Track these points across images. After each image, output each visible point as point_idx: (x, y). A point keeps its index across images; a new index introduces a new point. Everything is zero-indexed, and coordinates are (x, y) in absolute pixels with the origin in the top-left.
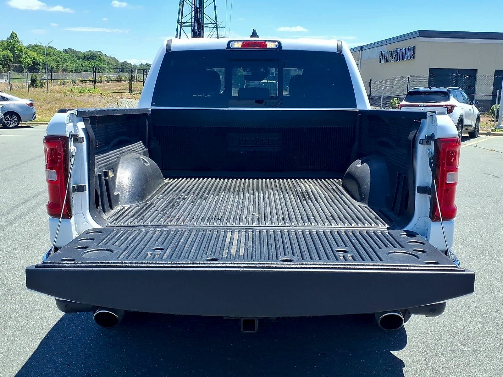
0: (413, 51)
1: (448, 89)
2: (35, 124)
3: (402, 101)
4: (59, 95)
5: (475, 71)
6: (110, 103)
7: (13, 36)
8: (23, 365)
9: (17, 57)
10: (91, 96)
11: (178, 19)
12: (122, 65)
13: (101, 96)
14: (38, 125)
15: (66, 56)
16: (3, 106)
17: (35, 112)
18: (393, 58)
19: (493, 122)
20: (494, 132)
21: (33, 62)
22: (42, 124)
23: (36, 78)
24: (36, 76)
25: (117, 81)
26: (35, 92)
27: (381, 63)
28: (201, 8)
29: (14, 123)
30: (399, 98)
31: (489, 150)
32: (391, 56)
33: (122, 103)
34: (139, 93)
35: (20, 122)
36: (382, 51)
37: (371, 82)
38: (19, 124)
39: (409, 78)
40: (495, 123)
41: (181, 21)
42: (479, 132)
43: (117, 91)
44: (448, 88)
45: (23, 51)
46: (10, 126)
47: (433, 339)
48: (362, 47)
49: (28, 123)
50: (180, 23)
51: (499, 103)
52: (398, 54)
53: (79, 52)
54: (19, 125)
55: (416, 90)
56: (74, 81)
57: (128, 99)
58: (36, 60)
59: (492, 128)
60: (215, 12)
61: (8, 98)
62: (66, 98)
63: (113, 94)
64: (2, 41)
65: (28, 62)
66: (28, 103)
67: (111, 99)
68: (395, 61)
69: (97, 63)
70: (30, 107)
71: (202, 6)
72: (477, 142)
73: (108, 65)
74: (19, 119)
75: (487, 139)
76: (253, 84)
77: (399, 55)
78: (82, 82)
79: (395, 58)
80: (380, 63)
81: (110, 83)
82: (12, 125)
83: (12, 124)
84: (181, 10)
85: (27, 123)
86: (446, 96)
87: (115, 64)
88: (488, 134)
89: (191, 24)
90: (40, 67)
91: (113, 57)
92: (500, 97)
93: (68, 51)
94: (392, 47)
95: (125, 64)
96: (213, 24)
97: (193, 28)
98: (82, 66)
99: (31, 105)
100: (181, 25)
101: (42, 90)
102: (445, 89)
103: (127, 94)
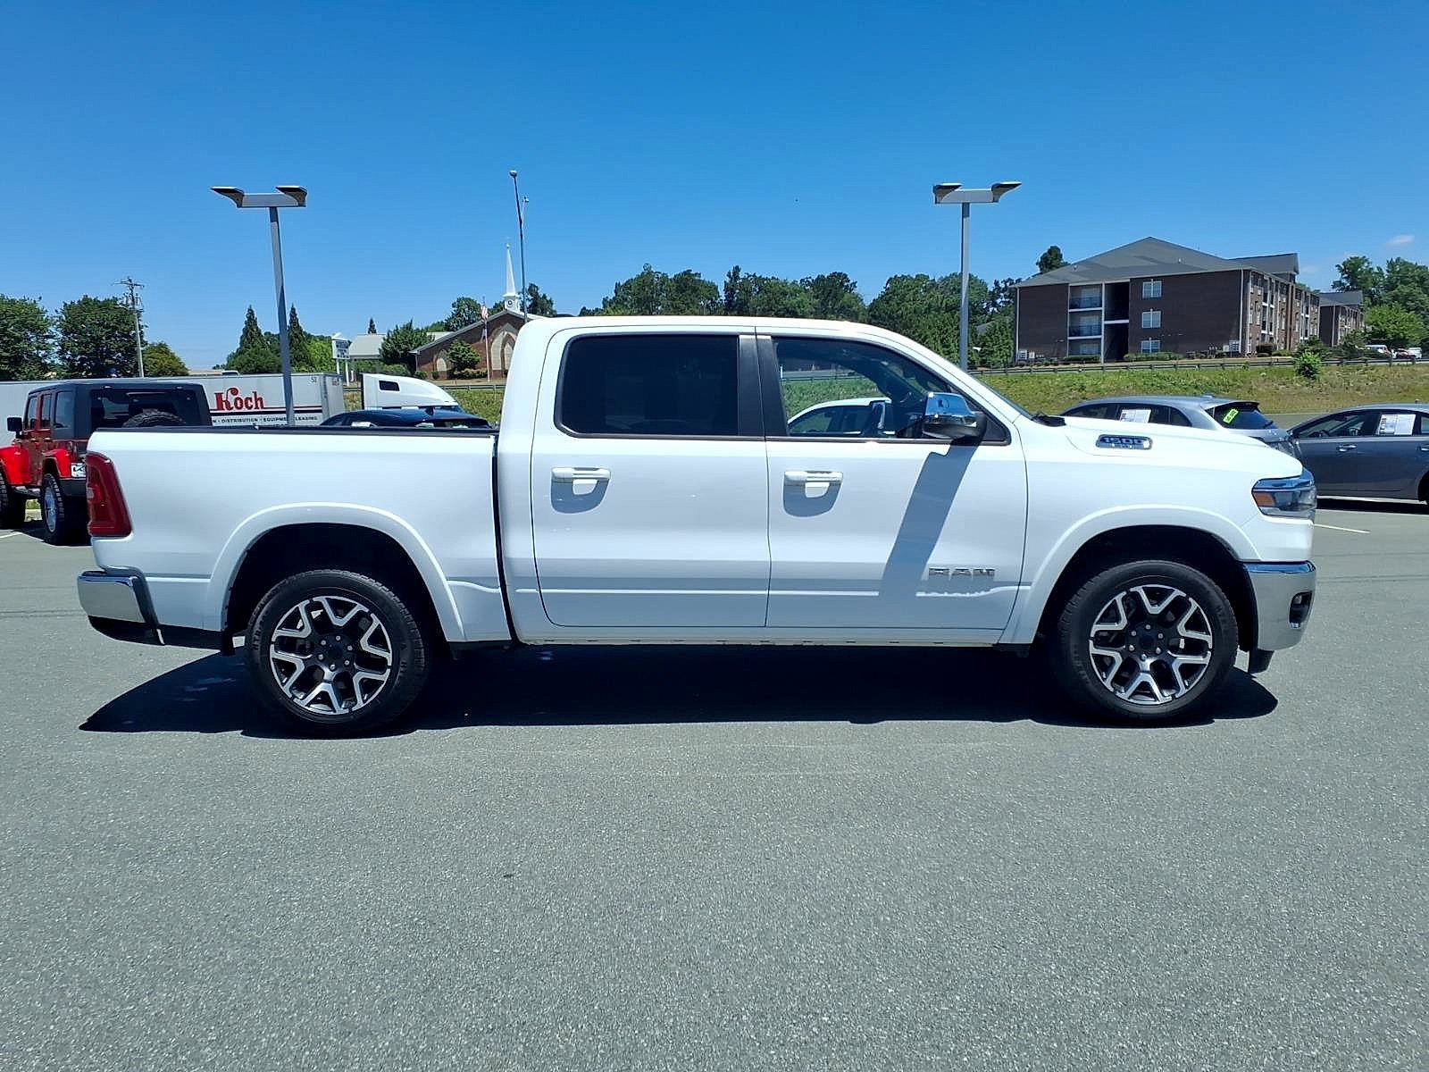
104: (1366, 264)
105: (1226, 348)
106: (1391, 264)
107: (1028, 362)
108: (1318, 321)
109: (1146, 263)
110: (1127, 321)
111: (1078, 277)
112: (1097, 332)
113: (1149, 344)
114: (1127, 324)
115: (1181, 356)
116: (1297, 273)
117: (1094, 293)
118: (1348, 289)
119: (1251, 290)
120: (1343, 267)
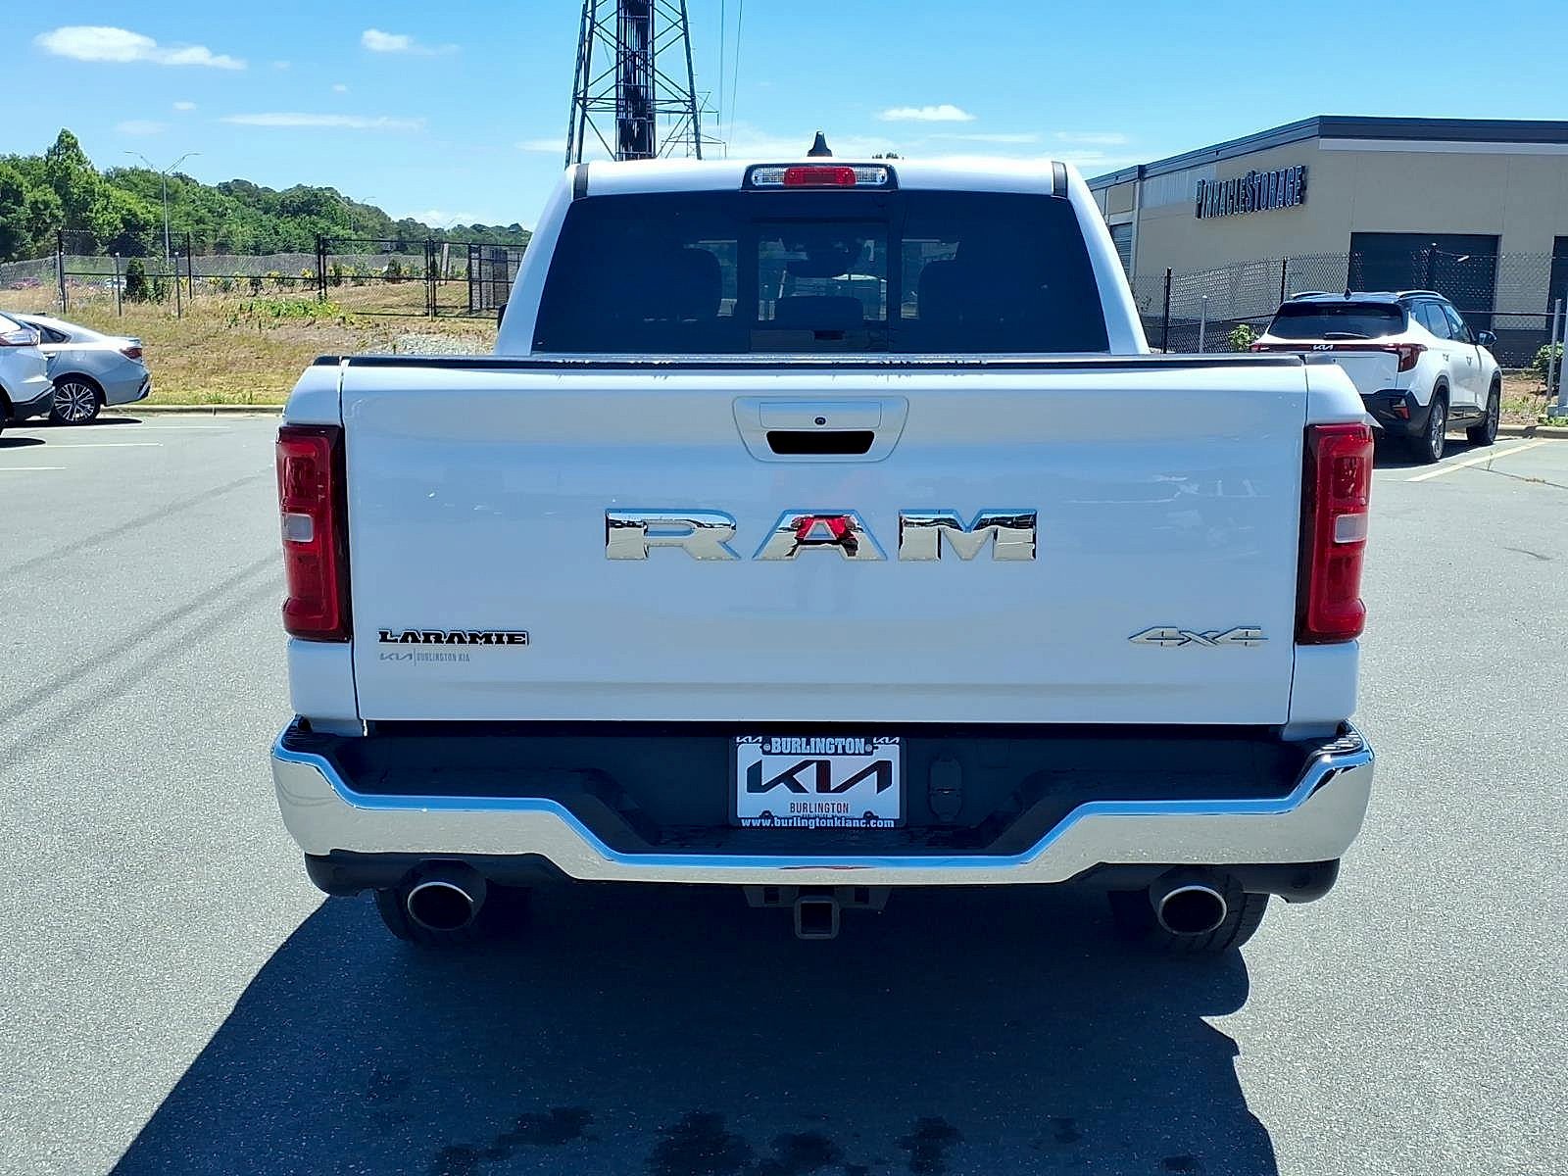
0: (1300, 178)
1: (1401, 296)
2: (146, 410)
3: (1261, 334)
4: (212, 323)
5: (1494, 240)
6: (370, 347)
7: (66, 143)
8: (201, 1050)
9: (77, 207)
10: (313, 327)
11: (576, 88)
12: (400, 231)
13: (342, 325)
14: (156, 414)
15: (227, 205)
16: (49, 358)
17: (147, 376)
18: (1238, 204)
19: (1545, 397)
20: (1546, 425)
21: (126, 223)
22: (168, 410)
23: (142, 272)
24: (141, 266)
25: (388, 279)
26: (139, 314)
27: (1202, 217)
28: (646, 53)
29: (83, 408)
30: (1258, 326)
31: (1527, 480)
32: (1232, 197)
33: (408, 347)
34: (457, 317)
35: (102, 406)
36: (1204, 181)
37: (1169, 278)
38: (97, 411)
39: (1285, 262)
40: (1549, 399)
41: (585, 95)
42: (1500, 426)
43: (391, 311)
44: (1400, 294)
45: (97, 189)
46: (71, 417)
47: (1321, 987)
48: (1142, 169)
49: (125, 410)
50: (581, 100)
51: (1561, 339)
52: (1254, 190)
53: (267, 189)
54: (99, 416)
55: (1304, 300)
56: (256, 282)
57: (424, 336)
58: (135, 215)
59: (1542, 416)
60: (690, 64)
61: (66, 333)
62: (234, 332)
63: (378, 319)
64: (32, 158)
65: (109, 224)
66: (125, 349)
67: (374, 333)
68: (1245, 211)
69: (323, 223)
70: (134, 361)
71: (650, 46)
72: (1488, 458)
73: (356, 230)
74: (100, 398)
75: (1524, 448)
76: (810, 286)
77: (1257, 193)
78: (282, 283)
79: (1244, 203)
80: (1199, 217)
81: (367, 284)
82: (78, 416)
83: (78, 411)
84: (584, 61)
85: (122, 410)
86: (1395, 317)
87: (379, 228)
88: (1529, 433)
89: (614, 102)
90: (147, 238)
91: (371, 205)
92: (1562, 319)
93: (232, 188)
94: (1237, 170)
95: (407, 226)
96: (684, 101)
97: (623, 116)
98: (277, 233)
99: (135, 353)
100: (584, 108)
101: (161, 309)
102: (1392, 298)
103: (420, 321)
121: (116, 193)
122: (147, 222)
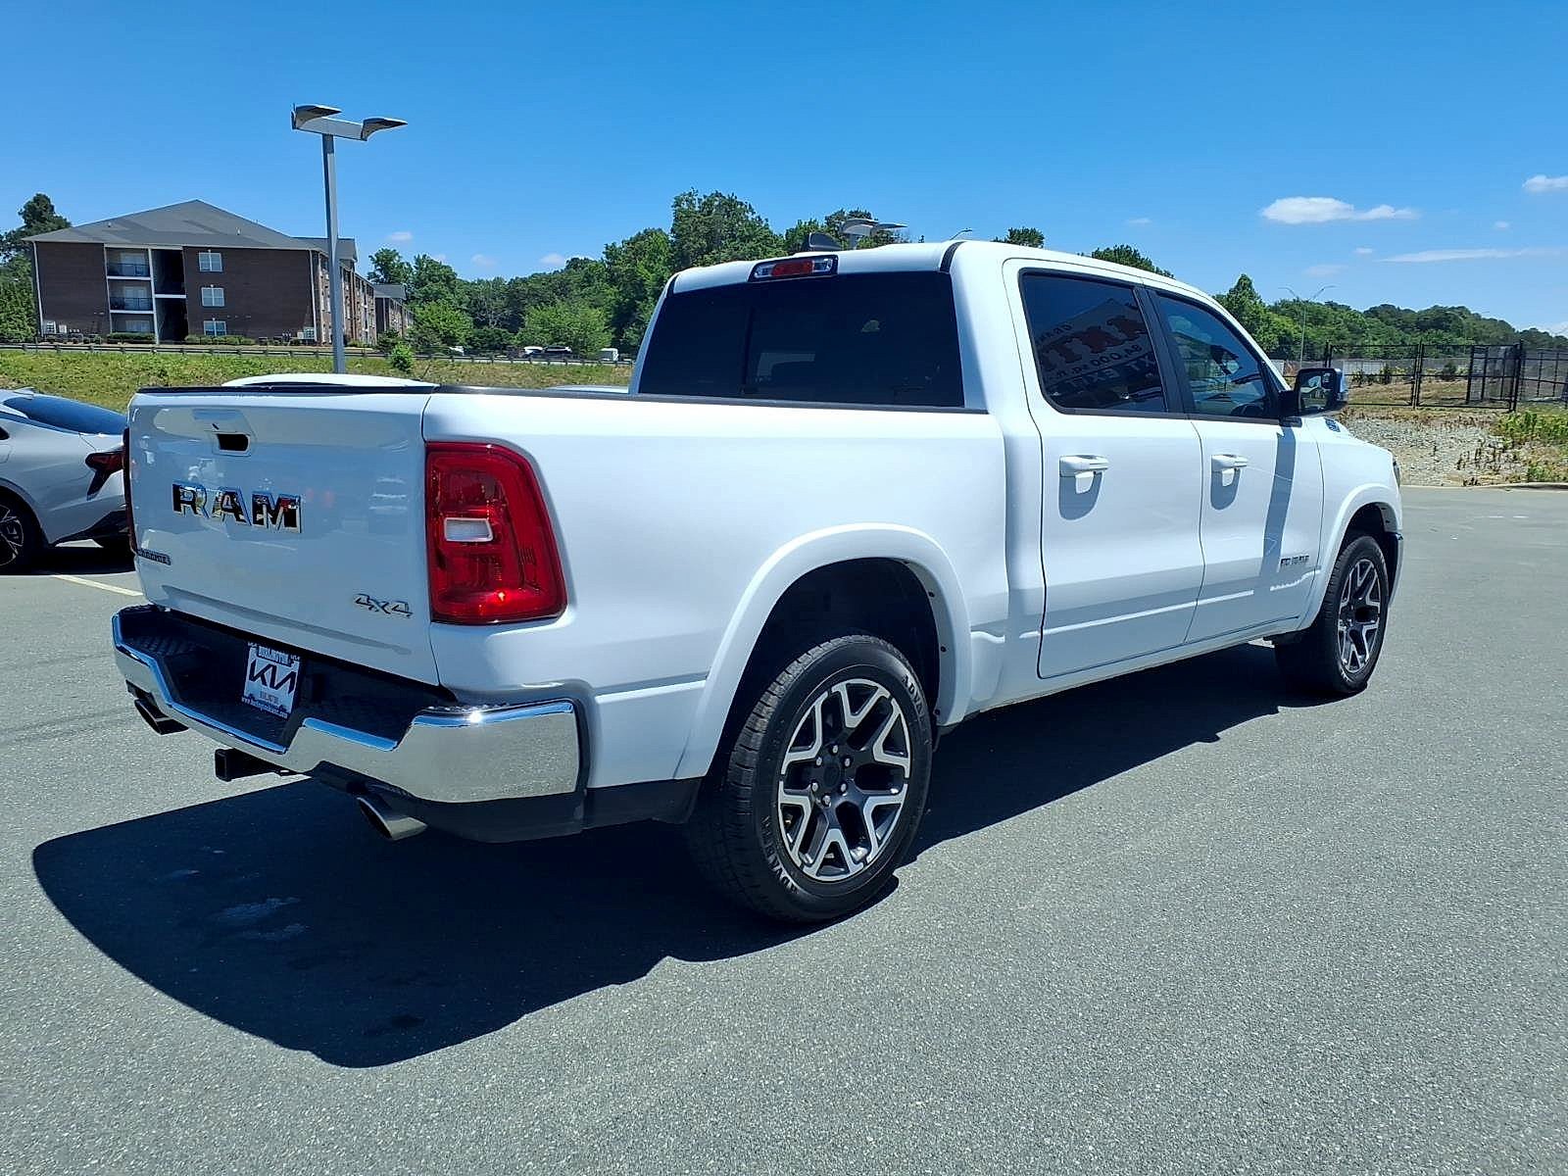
7: (1244, 285)
15: (1368, 324)
21: (1281, 340)
45: (1261, 317)
53: (1406, 311)
58: (1290, 334)
69: (1448, 336)
93: (1378, 311)
104: (397, 258)
105: (301, 336)
106: (418, 260)
107: (60, 338)
108: (374, 313)
109: (201, 231)
110: (184, 297)
111: (113, 237)
112: (146, 306)
113: (211, 325)
114: (184, 300)
115: (253, 341)
116: (356, 259)
117: (140, 260)
118: (382, 282)
119: (321, 274)
120: (376, 258)
121: (1276, 318)
122: (1298, 339)
